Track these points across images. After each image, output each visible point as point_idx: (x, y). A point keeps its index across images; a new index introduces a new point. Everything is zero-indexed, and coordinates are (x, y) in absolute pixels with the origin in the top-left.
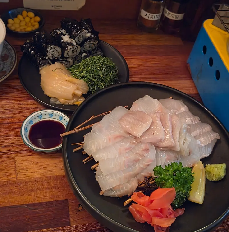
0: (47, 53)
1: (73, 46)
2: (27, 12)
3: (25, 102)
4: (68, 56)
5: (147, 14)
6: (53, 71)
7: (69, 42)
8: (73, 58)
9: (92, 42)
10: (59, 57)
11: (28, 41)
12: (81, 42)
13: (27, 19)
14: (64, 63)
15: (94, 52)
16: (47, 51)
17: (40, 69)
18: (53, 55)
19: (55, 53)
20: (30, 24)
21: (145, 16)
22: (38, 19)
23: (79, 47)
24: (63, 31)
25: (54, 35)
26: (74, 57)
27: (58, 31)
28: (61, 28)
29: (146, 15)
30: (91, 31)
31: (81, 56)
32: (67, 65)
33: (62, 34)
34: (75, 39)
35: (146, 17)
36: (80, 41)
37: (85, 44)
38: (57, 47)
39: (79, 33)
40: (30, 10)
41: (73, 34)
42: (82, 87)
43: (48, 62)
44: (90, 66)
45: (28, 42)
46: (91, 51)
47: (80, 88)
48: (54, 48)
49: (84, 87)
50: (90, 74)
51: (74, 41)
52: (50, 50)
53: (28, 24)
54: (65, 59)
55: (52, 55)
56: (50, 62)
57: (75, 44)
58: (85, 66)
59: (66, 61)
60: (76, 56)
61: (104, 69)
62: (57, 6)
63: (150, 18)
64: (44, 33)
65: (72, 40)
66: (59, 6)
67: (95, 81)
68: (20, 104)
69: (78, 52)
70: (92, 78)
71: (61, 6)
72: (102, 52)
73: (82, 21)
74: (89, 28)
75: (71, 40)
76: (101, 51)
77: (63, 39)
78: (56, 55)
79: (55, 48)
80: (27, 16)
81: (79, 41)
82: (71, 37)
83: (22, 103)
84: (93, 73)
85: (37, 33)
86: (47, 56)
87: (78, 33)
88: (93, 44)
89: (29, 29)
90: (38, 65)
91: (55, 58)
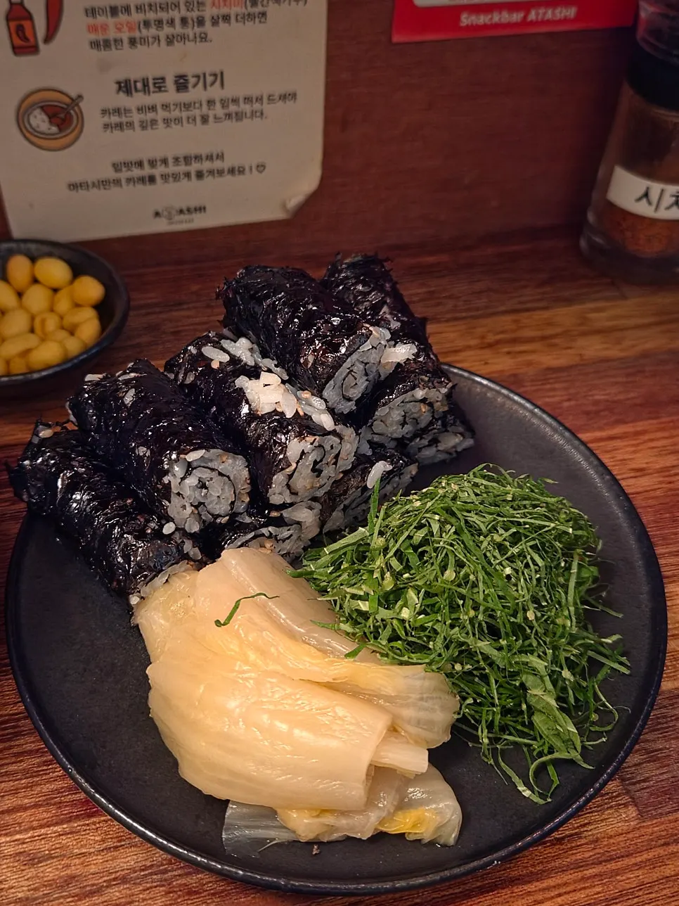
0: (165, 502)
1: (317, 438)
2: (33, 259)
3: (64, 840)
4: (294, 493)
5: (648, 188)
6: (218, 623)
7: (289, 415)
8: (314, 499)
9: (420, 393)
10: (241, 507)
11: (45, 433)
12: (358, 402)
13: (37, 298)
14: (271, 535)
15: (425, 442)
16: (167, 491)
17: (134, 600)
18: (200, 504)
19: (214, 493)
20: (52, 323)
21: (639, 199)
22: (91, 289)
23: (349, 432)
24: (242, 349)
25: (190, 379)
26: (320, 493)
27: (208, 351)
28: (226, 331)
29: (646, 195)
30: (399, 324)
31: (363, 480)
32: (287, 546)
33: (238, 367)
34: (325, 394)
35: (643, 209)
36: (349, 400)
37: (380, 412)
38: (220, 455)
39: (343, 350)
40: (46, 249)
41: (306, 361)
42: (420, 709)
43: (179, 548)
44: (452, 560)
45: (44, 440)
46: (411, 439)
47: (409, 722)
48: (203, 464)
49: (433, 710)
50: (454, 608)
51: (317, 402)
52: (183, 479)
53: (43, 322)
54: (274, 514)
55: (196, 507)
56: (188, 547)
57: (326, 421)
58: (414, 560)
59: (280, 522)
60: (337, 483)
61: (535, 564)
62: (181, 211)
63: (668, 208)
64: (133, 375)
65: (306, 395)
66: (189, 210)
67: (494, 653)
68: (33, 860)
69: (347, 462)
70: (471, 640)
71: (201, 209)
72: (467, 434)
73: (340, 272)
74: (385, 309)
75: (298, 399)
76: (461, 429)
77: (249, 397)
78: (220, 501)
79: (211, 460)
80: (35, 281)
81: (344, 397)
82: (296, 379)
83: (44, 847)
84: (476, 608)
85: (89, 377)
86: (169, 519)
87: (338, 351)
88: (424, 401)
89: (49, 354)
90: (119, 582)
91: (218, 521)
